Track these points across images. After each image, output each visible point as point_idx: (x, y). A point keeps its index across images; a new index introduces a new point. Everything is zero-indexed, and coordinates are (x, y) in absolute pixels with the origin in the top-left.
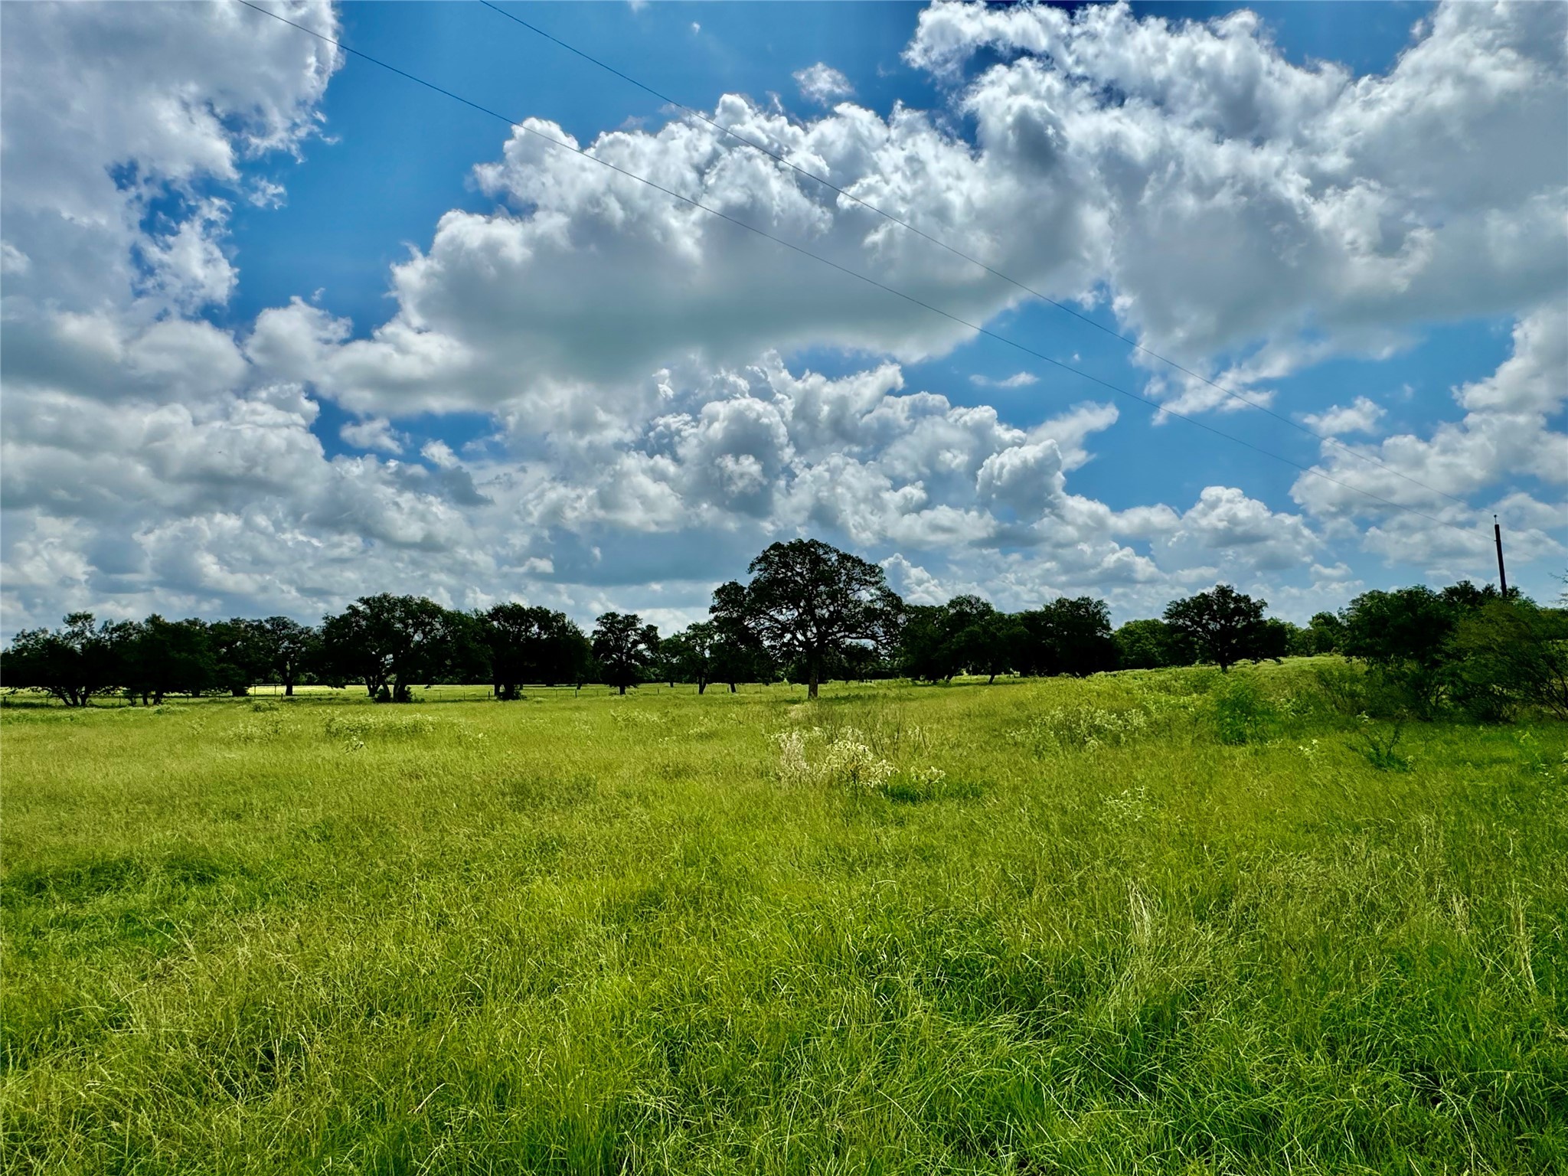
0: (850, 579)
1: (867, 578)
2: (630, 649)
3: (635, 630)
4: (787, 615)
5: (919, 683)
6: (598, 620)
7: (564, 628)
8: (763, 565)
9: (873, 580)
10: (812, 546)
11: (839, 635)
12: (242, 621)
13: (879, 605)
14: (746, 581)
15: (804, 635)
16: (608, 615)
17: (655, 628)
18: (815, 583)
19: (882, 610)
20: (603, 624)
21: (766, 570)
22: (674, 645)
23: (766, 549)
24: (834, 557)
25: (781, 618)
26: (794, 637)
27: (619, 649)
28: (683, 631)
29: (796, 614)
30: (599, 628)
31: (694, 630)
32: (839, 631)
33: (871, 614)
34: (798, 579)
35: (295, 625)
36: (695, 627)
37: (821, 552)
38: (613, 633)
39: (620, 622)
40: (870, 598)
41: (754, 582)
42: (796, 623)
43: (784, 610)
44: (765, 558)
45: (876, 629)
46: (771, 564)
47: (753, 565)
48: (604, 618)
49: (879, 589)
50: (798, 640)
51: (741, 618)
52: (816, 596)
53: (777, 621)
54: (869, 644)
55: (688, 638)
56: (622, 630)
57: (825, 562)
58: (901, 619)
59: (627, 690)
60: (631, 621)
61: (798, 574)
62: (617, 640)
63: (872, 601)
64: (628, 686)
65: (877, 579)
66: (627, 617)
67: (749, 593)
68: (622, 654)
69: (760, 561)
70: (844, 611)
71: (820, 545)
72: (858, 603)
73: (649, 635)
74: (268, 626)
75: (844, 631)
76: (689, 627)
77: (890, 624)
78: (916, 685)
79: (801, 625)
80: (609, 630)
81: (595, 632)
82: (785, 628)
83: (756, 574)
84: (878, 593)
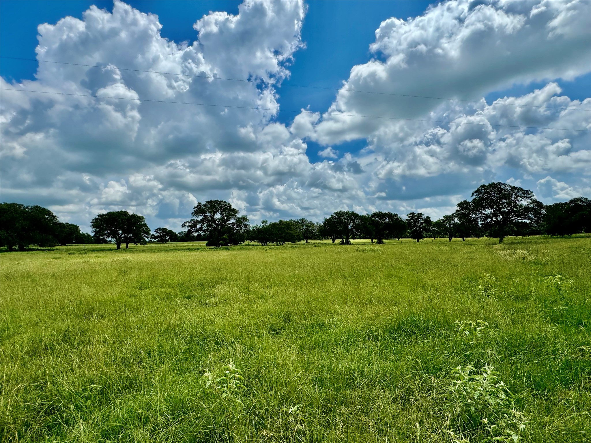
0: (517, 197)
1: (525, 195)
2: (420, 226)
3: (422, 219)
4: (488, 211)
5: (554, 236)
6: (407, 215)
7: (397, 219)
8: (477, 193)
9: (528, 196)
10: (499, 185)
11: (512, 219)
12: (293, 220)
13: (531, 206)
14: (470, 200)
15: (496, 218)
16: (411, 213)
17: (430, 218)
18: (501, 199)
19: (533, 208)
20: (409, 217)
21: (478, 195)
22: (439, 224)
23: (479, 187)
24: (509, 188)
25: (486, 213)
26: (492, 220)
27: (416, 226)
28: (442, 218)
29: (493, 211)
30: (408, 218)
31: (446, 218)
32: (512, 217)
33: (527, 209)
34: (493, 198)
35: (307, 221)
36: (446, 217)
37: (503, 186)
38: (413, 220)
39: (415, 216)
40: (527, 204)
41: (473, 200)
42: (492, 214)
43: (487, 210)
44: (478, 191)
45: (530, 215)
46: (480, 193)
47: (473, 194)
48: (410, 214)
49: (531, 200)
50: (493, 221)
51: (469, 214)
52: (501, 204)
53: (484, 214)
54: (527, 221)
55: (444, 221)
56: (416, 219)
57: (505, 190)
58: (543, 211)
59: (420, 240)
60: (420, 215)
61: (493, 196)
62: (415, 222)
63: (528, 205)
64: (420, 239)
65: (530, 196)
66: (418, 214)
67: (472, 204)
68: (417, 227)
69: (476, 192)
70: (515, 209)
71: (502, 184)
72: (521, 206)
73: (428, 220)
74: (300, 221)
75: (514, 217)
76: (444, 217)
77: (537, 213)
78: (553, 238)
79: (495, 214)
80: (412, 219)
81: (407, 220)
82: (488, 216)
83: (474, 197)
84: (531, 201)
